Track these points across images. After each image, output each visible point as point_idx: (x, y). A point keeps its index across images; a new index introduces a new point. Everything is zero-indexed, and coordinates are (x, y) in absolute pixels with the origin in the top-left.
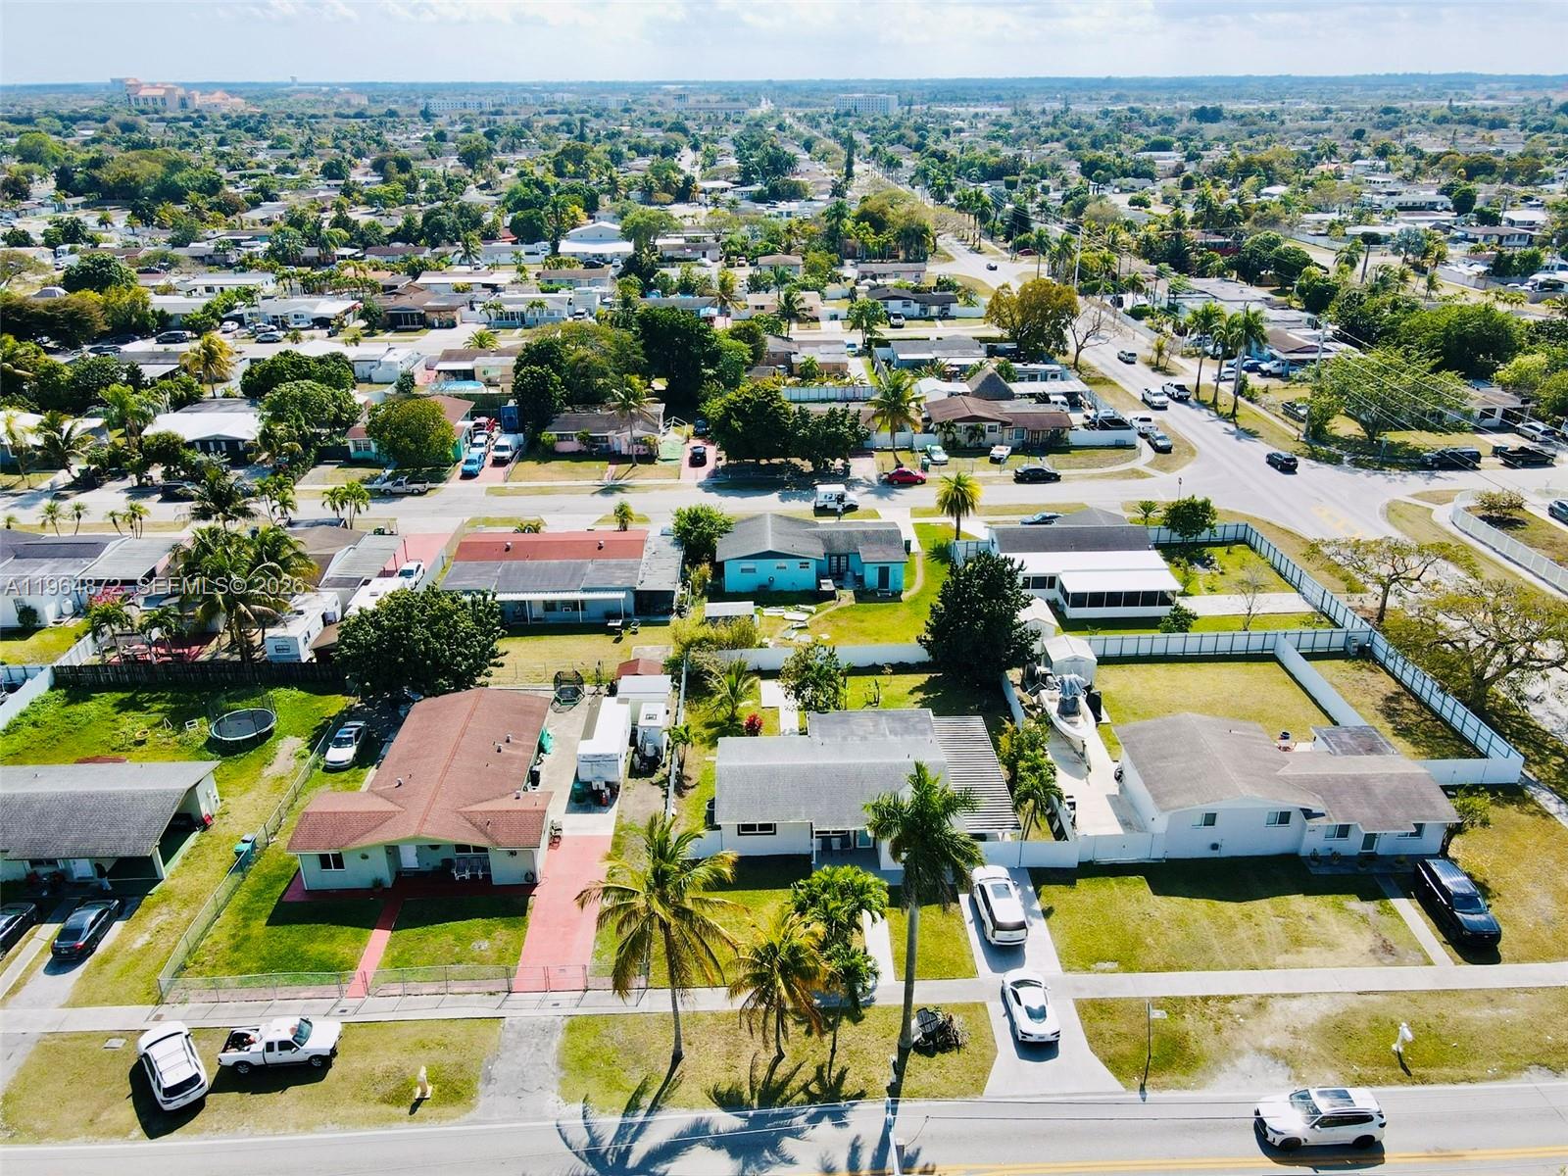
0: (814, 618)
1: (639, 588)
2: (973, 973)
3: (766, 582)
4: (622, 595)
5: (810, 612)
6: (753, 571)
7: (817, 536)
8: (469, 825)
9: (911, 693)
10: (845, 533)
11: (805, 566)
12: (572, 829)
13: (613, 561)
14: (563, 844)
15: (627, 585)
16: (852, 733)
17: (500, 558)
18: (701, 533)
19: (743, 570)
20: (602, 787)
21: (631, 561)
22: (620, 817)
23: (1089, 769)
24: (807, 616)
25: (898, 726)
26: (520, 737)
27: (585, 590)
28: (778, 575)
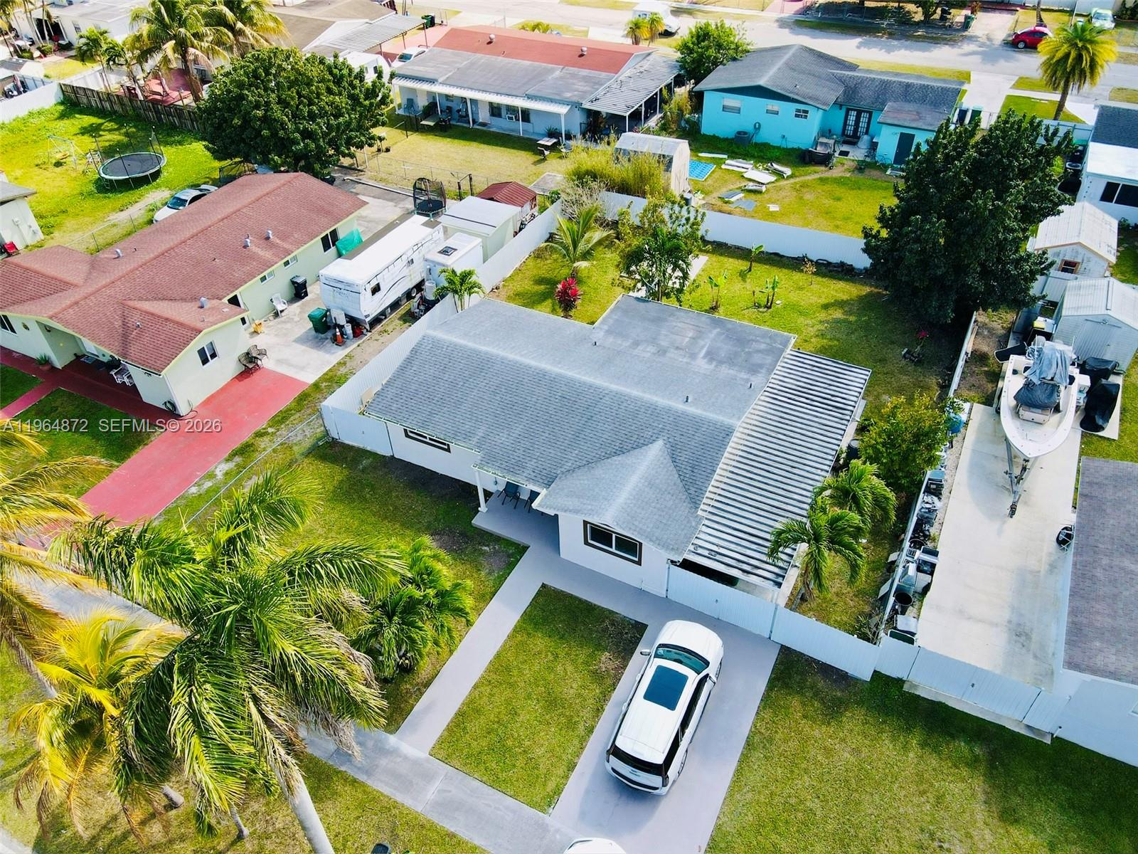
0: (783, 183)
1: (587, 106)
2: (549, 801)
3: (748, 127)
4: (563, 110)
5: (780, 174)
6: (738, 110)
7: (841, 80)
8: (118, 324)
9: (826, 307)
10: (882, 82)
11: (802, 114)
12: (279, 362)
13: (585, 72)
14: (256, 376)
15: (575, 99)
16: (653, 341)
17: (476, 51)
18: (701, 55)
19: (725, 108)
20: (342, 320)
21: (603, 75)
22: (342, 363)
23: (1013, 510)
24: (773, 178)
25: (726, 348)
26: (284, 237)
27: (530, 97)
28: (766, 121)
